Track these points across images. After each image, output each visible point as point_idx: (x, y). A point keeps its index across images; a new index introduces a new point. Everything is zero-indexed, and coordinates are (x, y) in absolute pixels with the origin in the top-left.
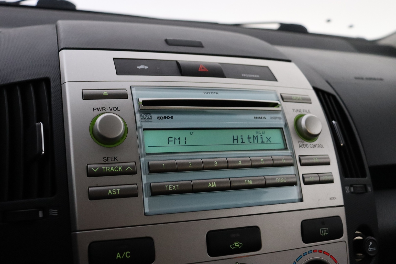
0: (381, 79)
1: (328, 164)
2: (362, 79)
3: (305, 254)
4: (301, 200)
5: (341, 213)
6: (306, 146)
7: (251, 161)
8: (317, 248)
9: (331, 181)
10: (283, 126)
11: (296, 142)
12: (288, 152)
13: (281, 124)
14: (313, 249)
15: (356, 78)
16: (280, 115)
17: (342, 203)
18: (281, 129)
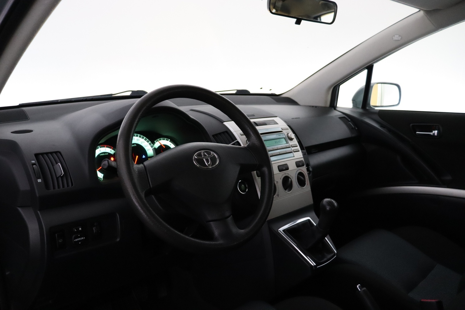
0: (299, 118)
1: (297, 146)
2: (294, 119)
3: (298, 170)
4: (294, 157)
5: (303, 159)
6: (291, 142)
7: (273, 149)
8: (300, 169)
9: (299, 151)
10: (285, 137)
11: (289, 141)
12: (288, 144)
13: (284, 136)
14: (299, 169)
15: (292, 119)
16: (283, 134)
17: (302, 157)
18: (284, 138)
